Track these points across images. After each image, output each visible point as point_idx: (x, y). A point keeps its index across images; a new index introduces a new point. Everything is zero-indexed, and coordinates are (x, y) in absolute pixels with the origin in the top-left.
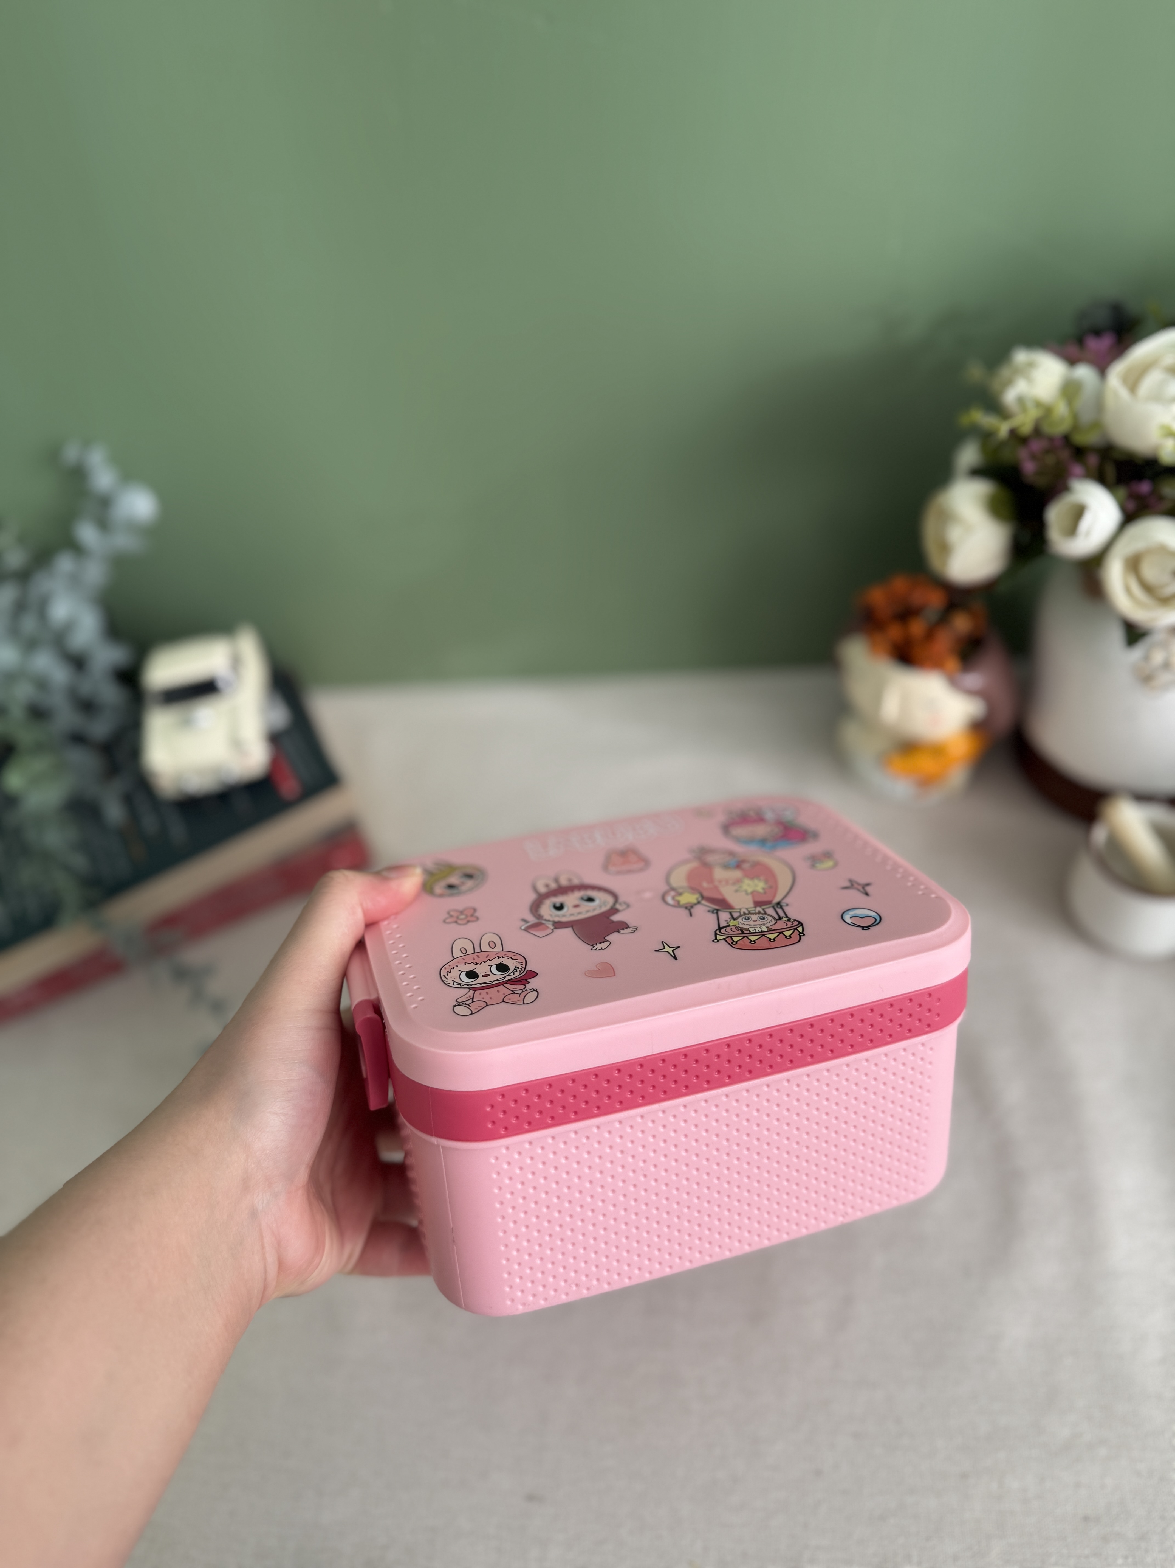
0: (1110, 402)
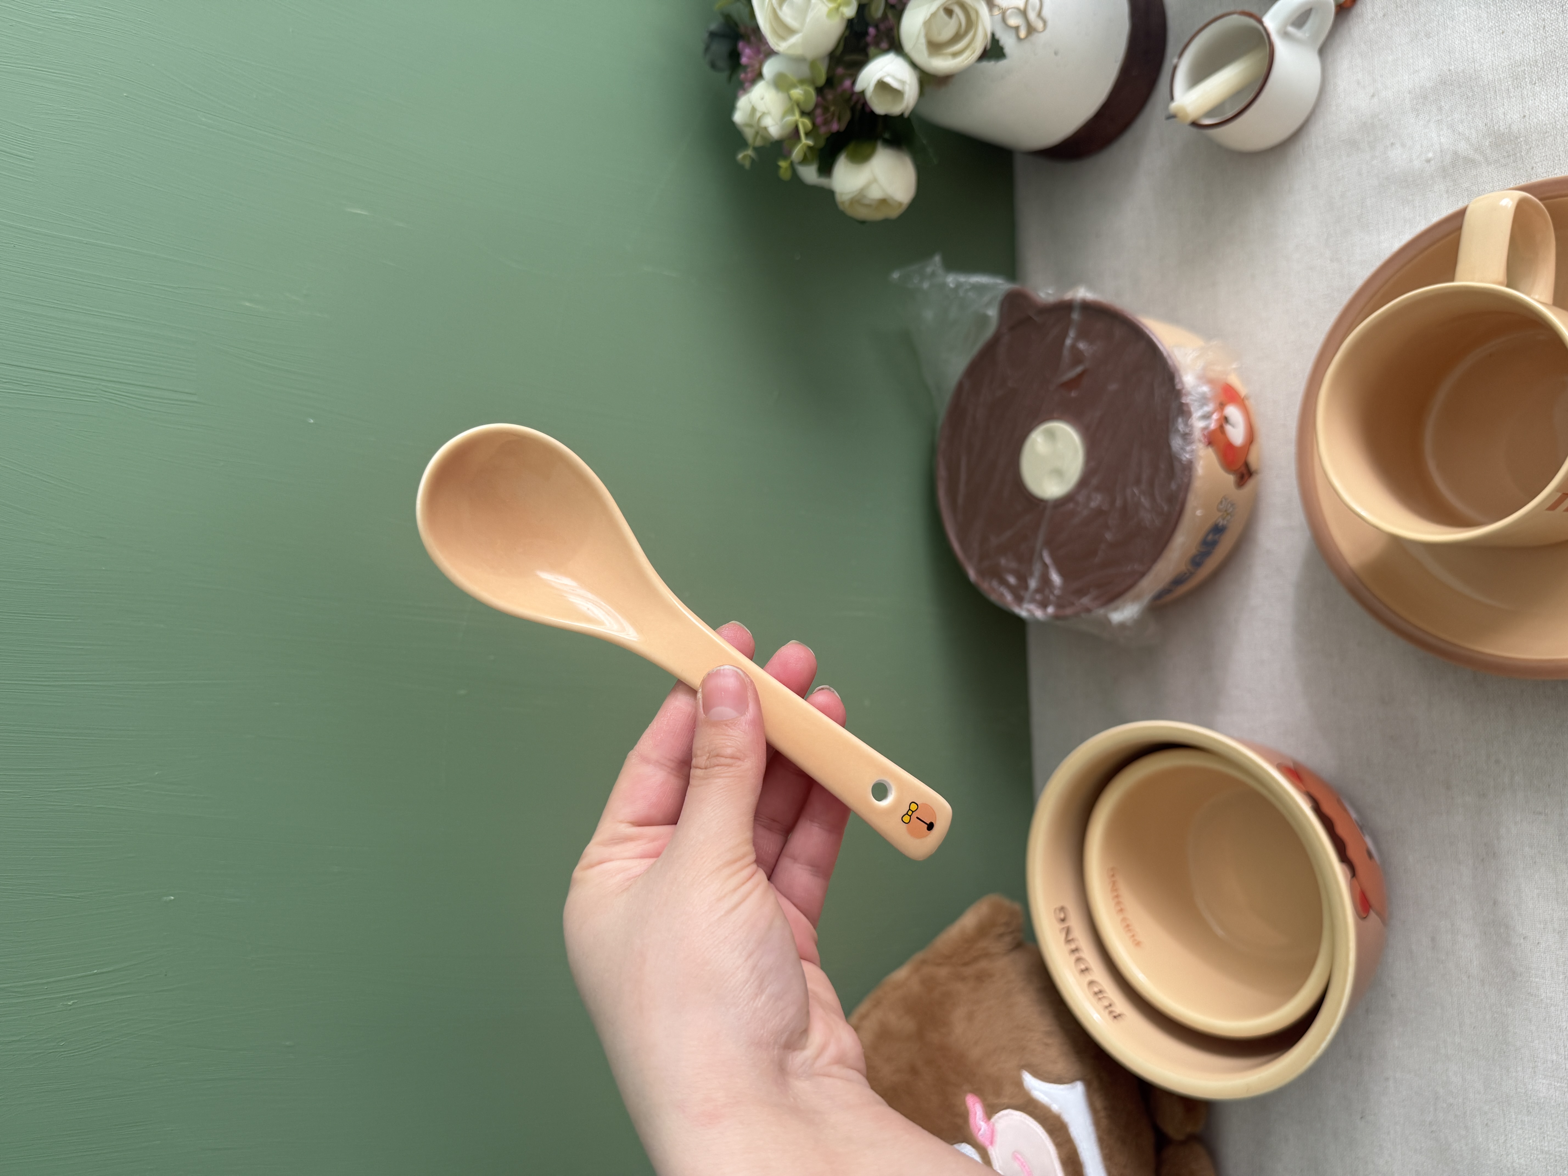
0: (799, 51)
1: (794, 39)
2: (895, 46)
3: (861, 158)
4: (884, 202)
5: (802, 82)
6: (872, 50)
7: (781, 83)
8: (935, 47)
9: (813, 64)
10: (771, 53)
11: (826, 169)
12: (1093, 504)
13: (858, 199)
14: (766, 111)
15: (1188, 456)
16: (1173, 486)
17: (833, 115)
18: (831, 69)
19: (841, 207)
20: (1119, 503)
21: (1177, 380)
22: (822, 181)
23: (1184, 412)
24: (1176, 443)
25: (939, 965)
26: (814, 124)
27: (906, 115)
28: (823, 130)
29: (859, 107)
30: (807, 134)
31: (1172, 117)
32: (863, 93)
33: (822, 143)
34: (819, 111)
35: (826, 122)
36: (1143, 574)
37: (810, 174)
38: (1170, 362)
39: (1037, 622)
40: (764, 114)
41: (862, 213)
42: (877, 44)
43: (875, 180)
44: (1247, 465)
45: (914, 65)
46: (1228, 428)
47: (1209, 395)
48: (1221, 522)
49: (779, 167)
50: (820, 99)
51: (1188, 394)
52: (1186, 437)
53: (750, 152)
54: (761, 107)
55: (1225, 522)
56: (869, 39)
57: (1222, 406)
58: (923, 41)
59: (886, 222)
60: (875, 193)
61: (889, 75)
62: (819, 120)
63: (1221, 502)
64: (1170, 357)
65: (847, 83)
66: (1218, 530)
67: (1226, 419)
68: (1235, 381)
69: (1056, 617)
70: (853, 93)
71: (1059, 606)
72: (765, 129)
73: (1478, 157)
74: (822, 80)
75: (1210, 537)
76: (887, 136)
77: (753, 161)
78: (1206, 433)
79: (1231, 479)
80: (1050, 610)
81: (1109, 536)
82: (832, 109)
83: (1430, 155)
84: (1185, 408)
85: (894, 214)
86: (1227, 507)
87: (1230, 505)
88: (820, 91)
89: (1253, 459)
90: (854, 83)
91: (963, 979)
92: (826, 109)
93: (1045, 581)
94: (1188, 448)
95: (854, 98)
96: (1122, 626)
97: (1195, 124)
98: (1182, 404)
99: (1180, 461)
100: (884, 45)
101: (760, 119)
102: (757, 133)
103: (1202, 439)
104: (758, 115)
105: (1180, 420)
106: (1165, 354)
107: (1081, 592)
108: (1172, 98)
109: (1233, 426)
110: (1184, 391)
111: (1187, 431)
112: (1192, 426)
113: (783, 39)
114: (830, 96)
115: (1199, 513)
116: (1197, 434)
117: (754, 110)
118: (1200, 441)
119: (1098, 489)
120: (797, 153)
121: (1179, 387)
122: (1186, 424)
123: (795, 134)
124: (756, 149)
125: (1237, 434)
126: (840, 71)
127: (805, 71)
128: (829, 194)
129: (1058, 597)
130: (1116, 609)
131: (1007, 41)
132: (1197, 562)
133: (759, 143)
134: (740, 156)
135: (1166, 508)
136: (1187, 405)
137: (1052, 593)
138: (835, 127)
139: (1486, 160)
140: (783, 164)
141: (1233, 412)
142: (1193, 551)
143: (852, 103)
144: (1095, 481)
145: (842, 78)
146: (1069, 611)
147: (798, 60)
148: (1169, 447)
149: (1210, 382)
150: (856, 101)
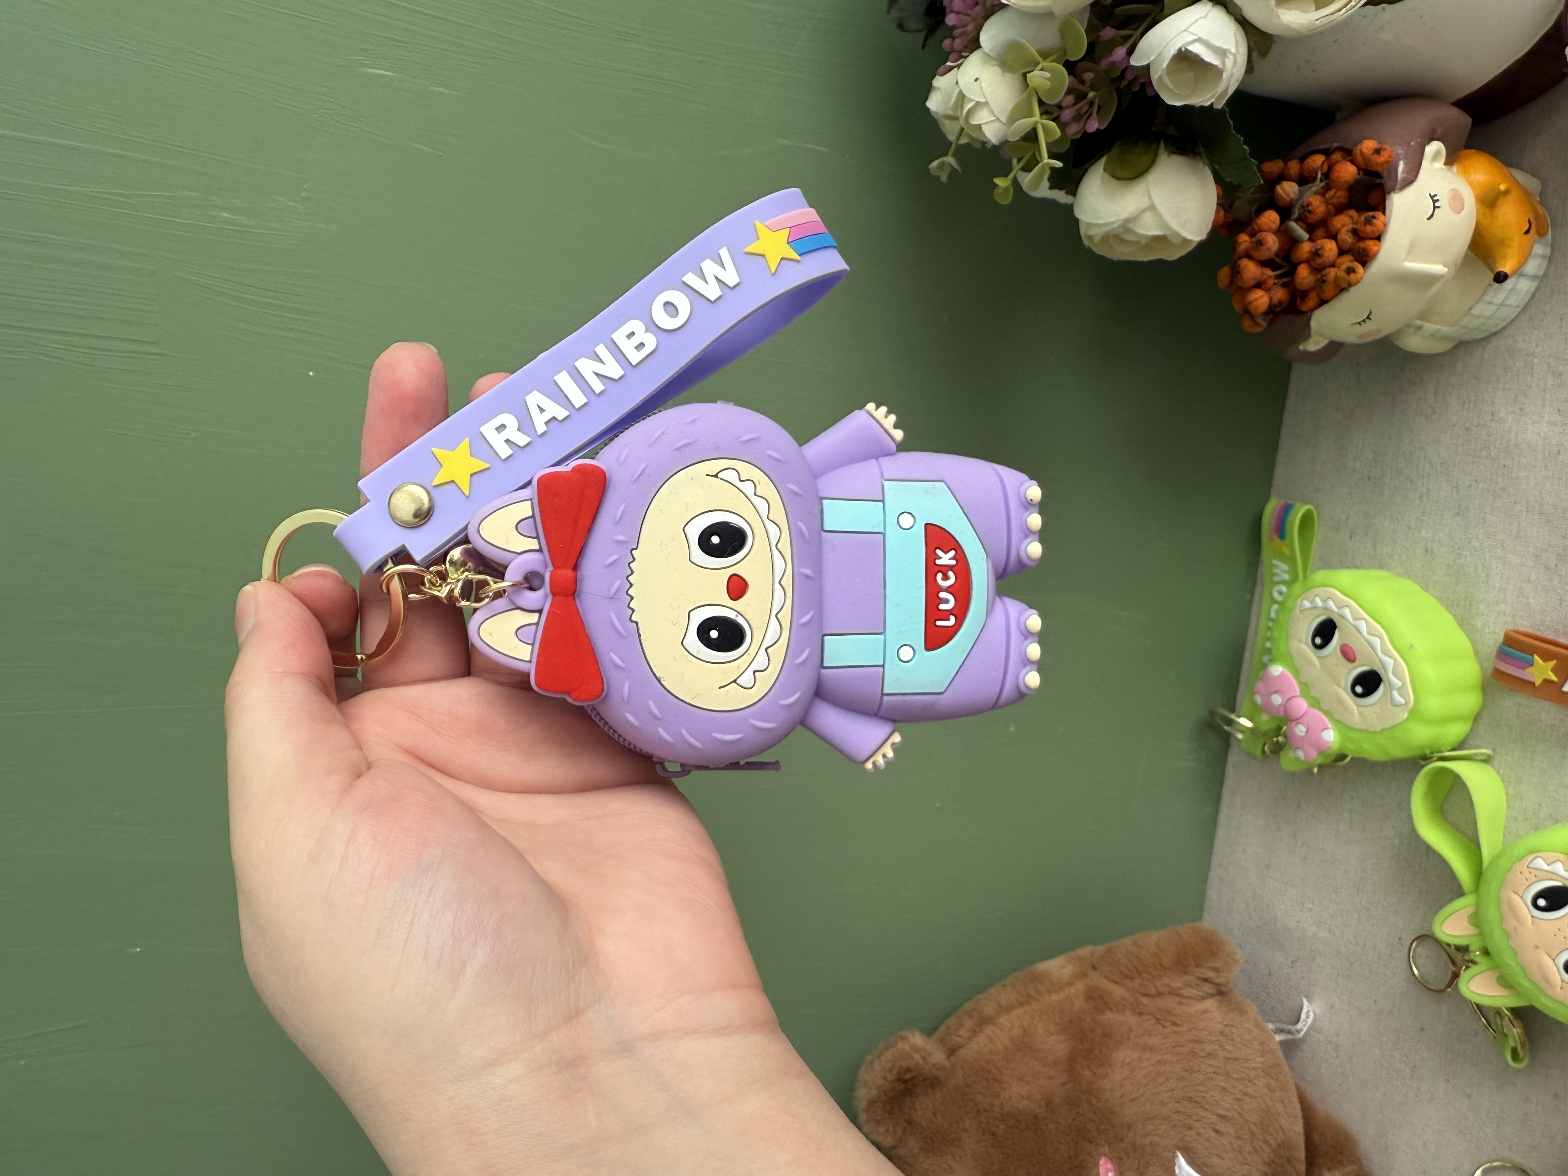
0: (1042, 2)
3: (1133, 172)
4: (1160, 239)
5: (1048, 56)
7: (1011, 60)
9: (1064, 24)
10: (996, 6)
13: (1119, 233)
14: (983, 100)
17: (1091, 104)
19: (1086, 243)
26: (1061, 125)
27: (1221, 105)
29: (1136, 88)
32: (1145, 69)
33: (1069, 148)
34: (1071, 103)
35: (1080, 120)
40: (978, 104)
41: (1120, 252)
43: (1151, 208)
45: (1245, 24)
53: (950, 159)
54: (974, 94)
59: (1158, 266)
60: (1149, 228)
61: (1199, 40)
62: (1071, 118)
65: (1120, 52)
70: (1128, 67)
72: (978, 128)
74: (1078, 50)
82: (1091, 95)
85: (1173, 256)
88: (1074, 68)
90: (1130, 52)
92: (1080, 96)
95: (1129, 76)
101: (970, 112)
102: (964, 133)
104: (968, 105)
114: (1088, 75)
117: (962, 98)
124: (960, 155)
126: (1109, 33)
127: (1051, 35)
128: (1070, 219)
134: (935, 163)
138: (1093, 125)
140: (1002, 182)
143: (1124, 83)
145: (1112, 46)
150: (1131, 82)
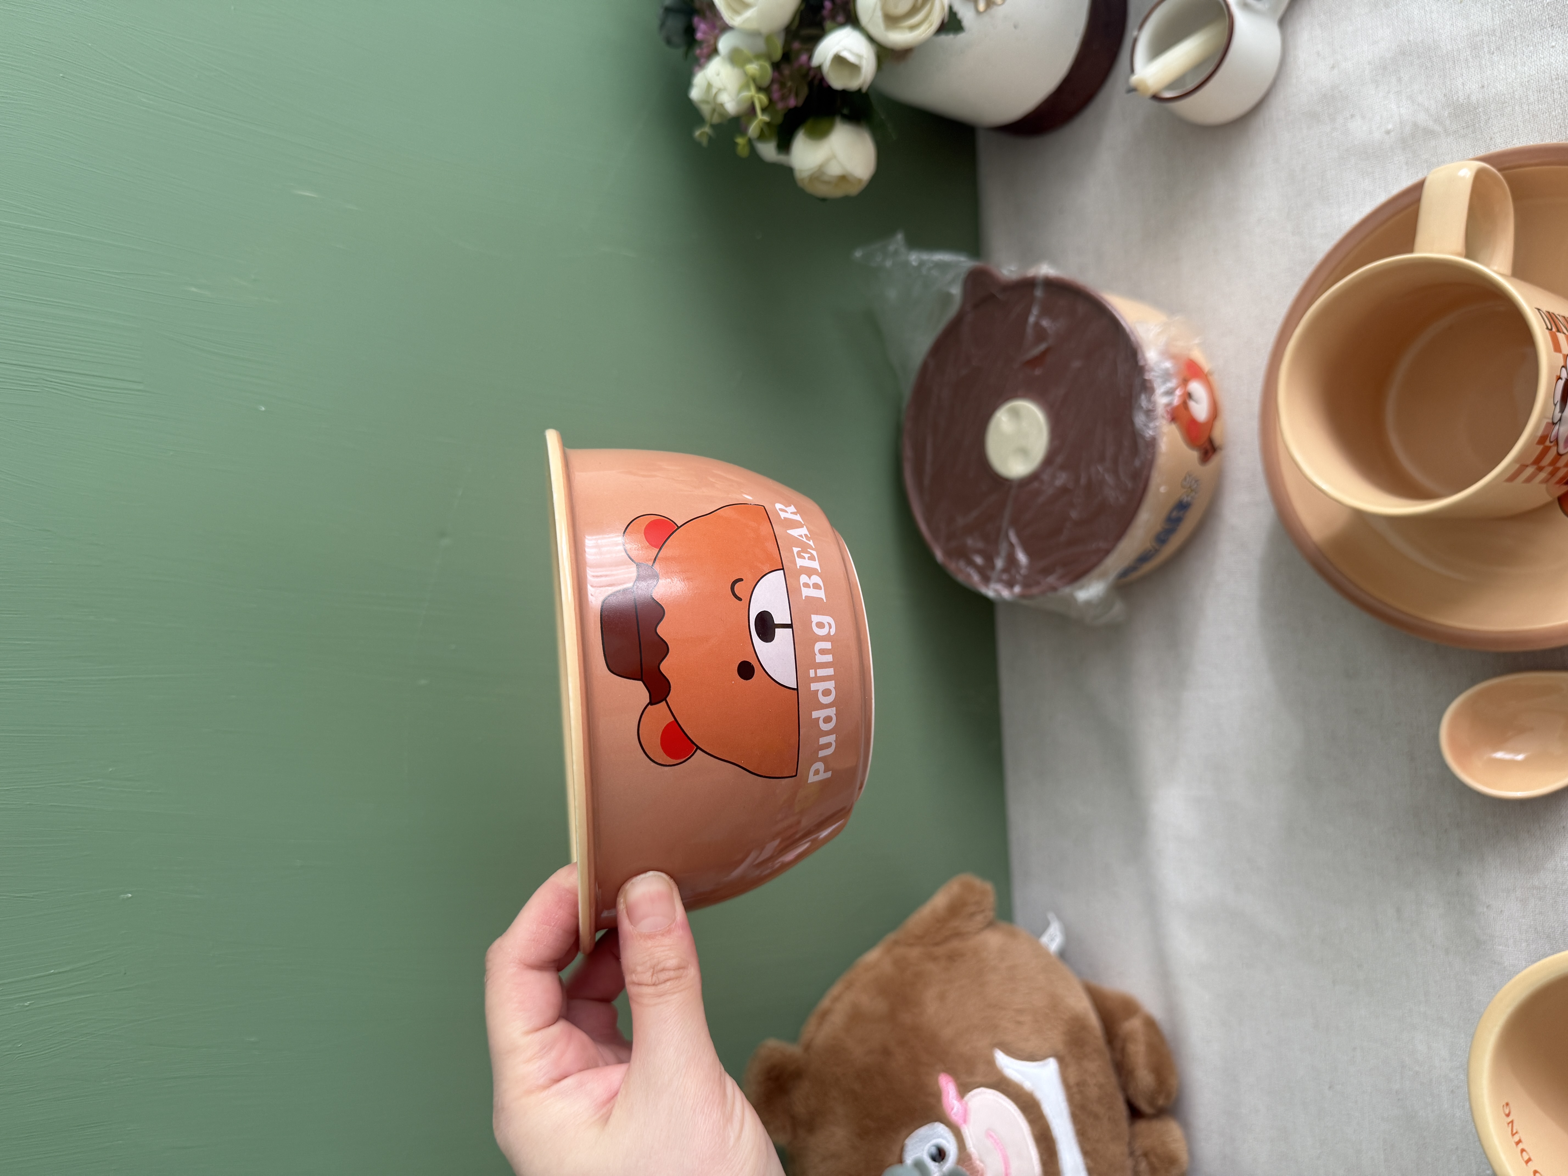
0: (754, 26)
1: (749, 14)
2: (852, 20)
3: (819, 134)
4: (843, 179)
5: (758, 57)
6: (828, 24)
7: (736, 58)
8: (892, 20)
9: (768, 39)
10: (726, 28)
11: (785, 145)
12: (1059, 483)
13: (818, 176)
14: (722, 87)
15: (1151, 433)
16: (1137, 463)
17: (790, 91)
18: (787, 43)
19: (800, 184)
20: (1083, 481)
21: (1140, 356)
22: (781, 158)
23: (1147, 388)
24: (1139, 419)
25: (911, 945)
26: (771, 101)
27: (864, 90)
28: (780, 106)
29: (816, 82)
30: (764, 110)
31: (1132, 90)
32: (819, 68)
33: (779, 119)
34: (775, 87)
35: (783, 98)
36: (1107, 552)
37: (768, 151)
38: (1132, 338)
39: (1005, 602)
40: (720, 90)
41: (822, 190)
42: (833, 17)
43: (833, 157)
44: (1211, 441)
45: (871, 39)
46: (1192, 405)
47: (1172, 371)
48: (1185, 499)
49: (735, 144)
50: (776, 74)
51: (1152, 370)
52: (1150, 413)
53: (707, 129)
54: (717, 83)
55: (1189, 499)
56: (825, 12)
57: (1185, 382)
58: (879, 14)
59: (846, 200)
60: (834, 170)
61: (845, 49)
62: (776, 96)
63: (1185, 479)
64: (1132, 333)
65: (804, 58)
66: (1182, 506)
67: (1189, 396)
68: (1198, 356)
69: (1023, 596)
70: (810, 68)
71: (1026, 585)
72: (722, 105)
73: (1437, 128)
74: (778, 55)
75: (1175, 514)
76: (845, 111)
77: (710, 139)
78: (1169, 409)
79: (1194, 455)
80: (1017, 589)
81: (1074, 514)
82: (789, 84)
83: (1390, 127)
84: (1148, 385)
85: (854, 190)
86: (1191, 483)
87: (1193, 482)
88: (776, 66)
89: (1217, 435)
90: (810, 57)
91: (934, 959)
92: (782, 85)
93: (1012, 561)
94: (1151, 425)
95: (812, 73)
96: (1088, 603)
97: (1156, 97)
98: (1145, 381)
99: (1143, 437)
100: (841, 18)
101: (716, 94)
102: (714, 110)
103: (1165, 415)
104: (714, 91)
105: (1143, 397)
106: (1128, 330)
107: (1047, 571)
108: (1132, 71)
109: (1196, 402)
110: (1147, 368)
111: (1150, 407)
112: (1154, 403)
113: (737, 12)
114: (786, 71)
115: (1163, 489)
116: (1160, 410)
117: (709, 86)
118: (1163, 417)
119: (1063, 467)
120: (753, 129)
121: (1141, 363)
122: (1149, 400)
123: (751, 111)
124: (713, 126)
125: (1200, 410)
126: (796, 45)
127: (761, 45)
128: (788, 171)
129: (1025, 577)
130: (1081, 588)
131: (966, 14)
132: (1162, 538)
133: (716, 119)
134: (697, 133)
135: (1130, 485)
136: (1150, 381)
137: (1018, 572)
138: (792, 102)
139: (1445, 131)
140: (741, 141)
141: (1196, 387)
142: (1158, 528)
143: (810, 78)
144: (1059, 459)
145: (798, 53)
146: (1035, 590)
147: (754, 34)
148: (1132, 423)
149: (1173, 357)
150: (814, 77)
